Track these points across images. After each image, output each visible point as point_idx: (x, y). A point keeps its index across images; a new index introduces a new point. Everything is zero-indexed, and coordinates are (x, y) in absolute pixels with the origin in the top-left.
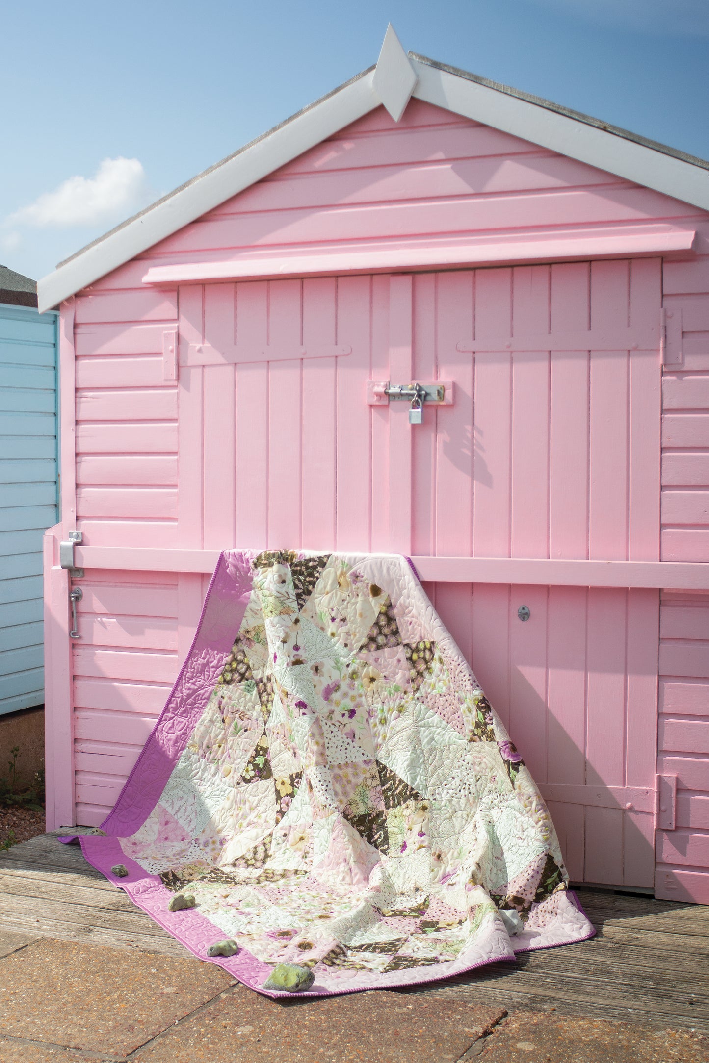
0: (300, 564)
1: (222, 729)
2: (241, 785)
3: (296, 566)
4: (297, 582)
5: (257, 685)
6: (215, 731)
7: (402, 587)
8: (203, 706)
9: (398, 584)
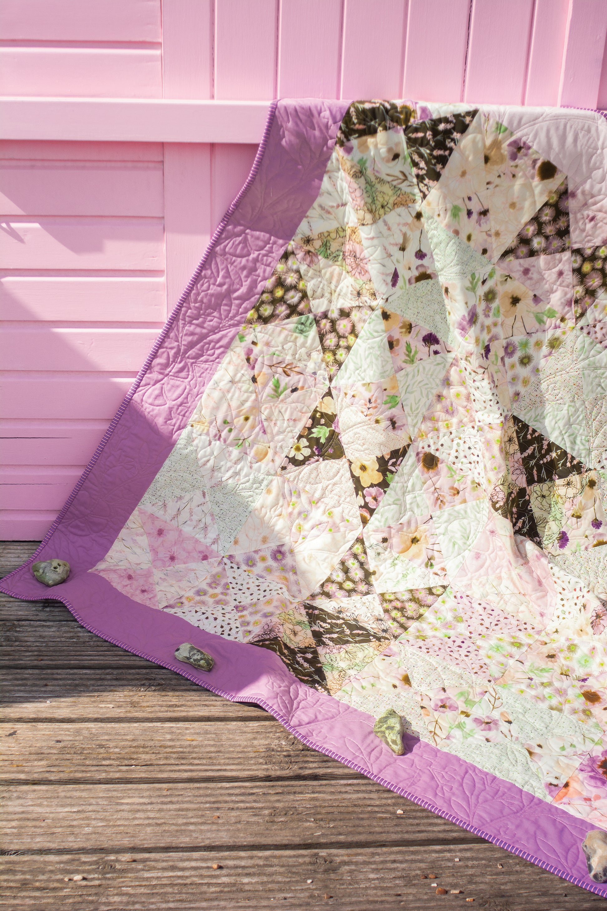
0: (422, 128)
1: (251, 392)
2: (287, 471)
3: (416, 130)
4: (416, 158)
5: (317, 322)
6: (239, 397)
7: (595, 163)
8: (218, 358)
9: (589, 162)
